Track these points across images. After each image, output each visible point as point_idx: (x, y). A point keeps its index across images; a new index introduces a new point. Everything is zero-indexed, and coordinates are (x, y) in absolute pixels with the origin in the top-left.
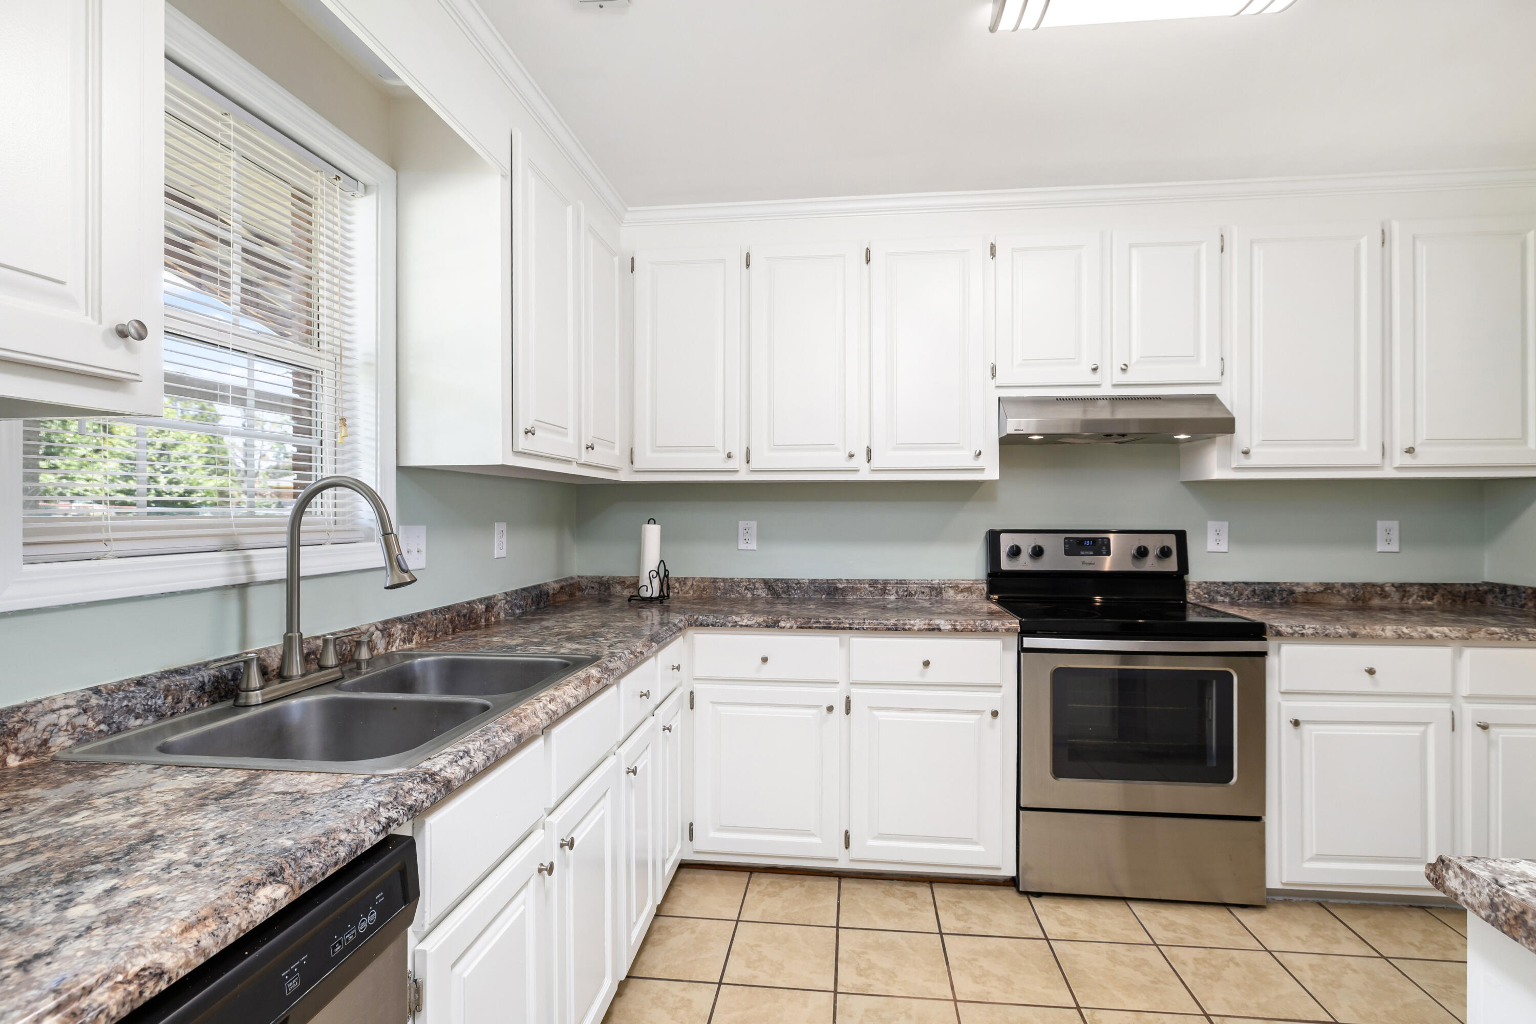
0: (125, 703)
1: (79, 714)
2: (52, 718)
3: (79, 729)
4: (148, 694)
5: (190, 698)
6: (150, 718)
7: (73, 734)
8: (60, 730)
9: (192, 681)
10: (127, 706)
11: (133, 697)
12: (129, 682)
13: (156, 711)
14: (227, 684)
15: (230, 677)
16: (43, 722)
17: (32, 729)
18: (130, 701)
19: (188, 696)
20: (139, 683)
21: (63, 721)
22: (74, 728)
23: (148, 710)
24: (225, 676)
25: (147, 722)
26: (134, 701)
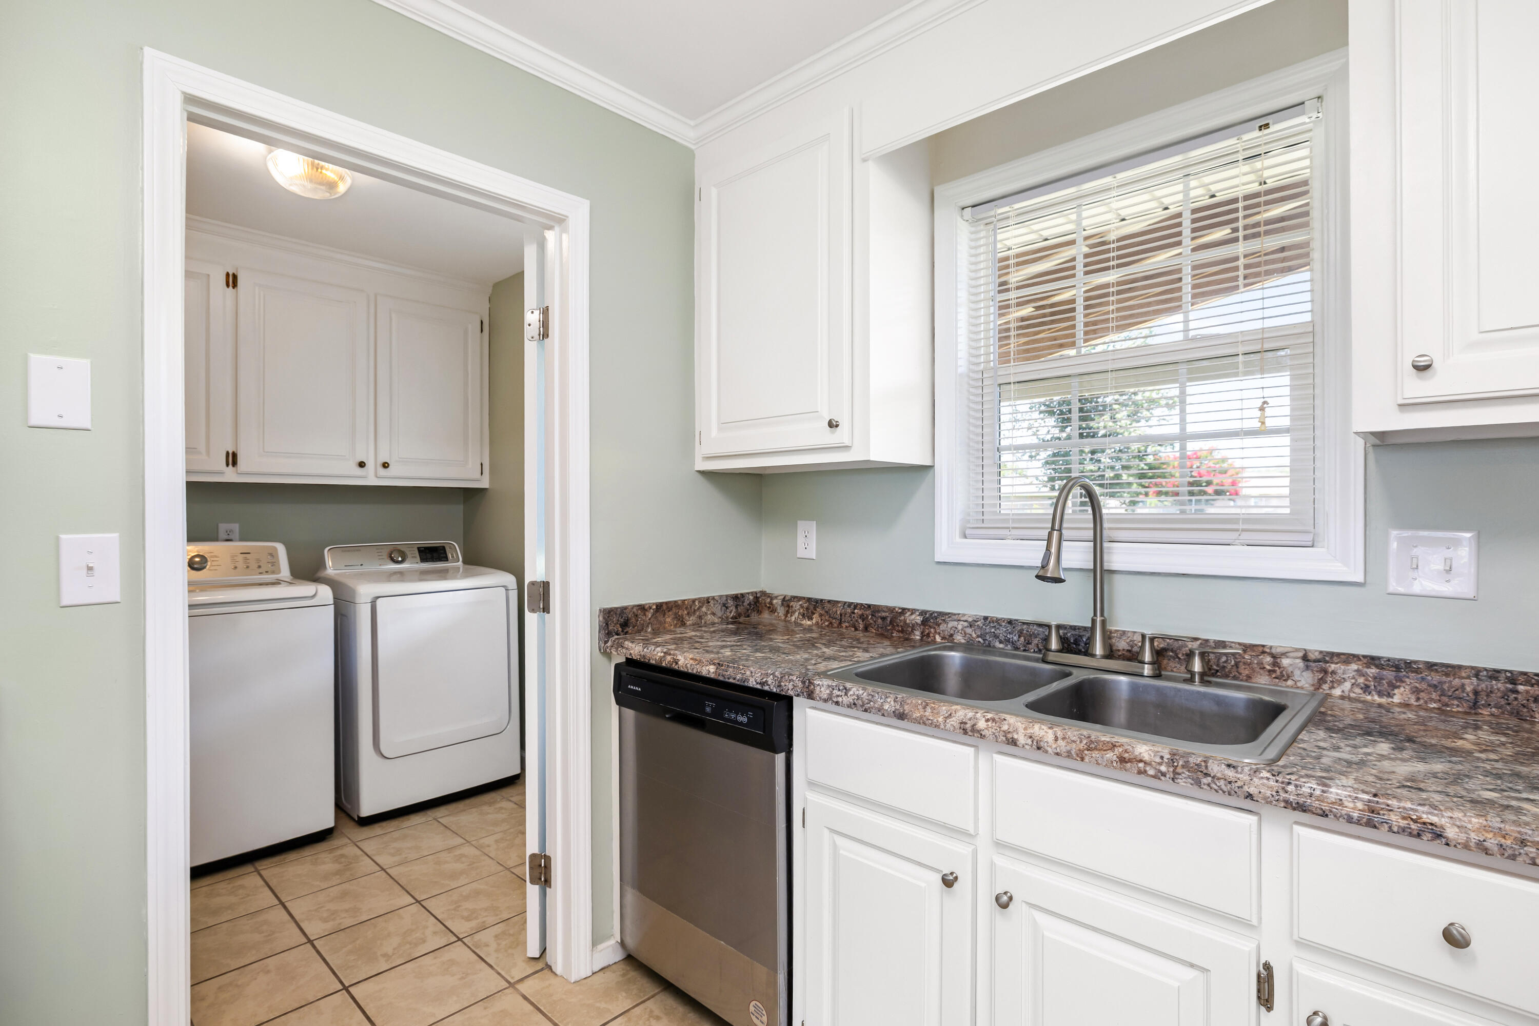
0: (993, 630)
1: (968, 627)
2: (955, 624)
3: (968, 635)
4: (1008, 630)
5: (1037, 644)
6: (1009, 646)
7: (965, 637)
8: (958, 632)
9: (1039, 633)
10: (994, 632)
11: (998, 628)
12: (1003, 620)
13: (1012, 643)
14: (1069, 645)
15: (1072, 641)
16: (951, 624)
17: (946, 625)
18: (996, 630)
19: (1036, 642)
20: (1010, 622)
21: (960, 627)
22: (965, 633)
23: (1008, 641)
24: (1067, 638)
25: (1006, 648)
26: (998, 631)
